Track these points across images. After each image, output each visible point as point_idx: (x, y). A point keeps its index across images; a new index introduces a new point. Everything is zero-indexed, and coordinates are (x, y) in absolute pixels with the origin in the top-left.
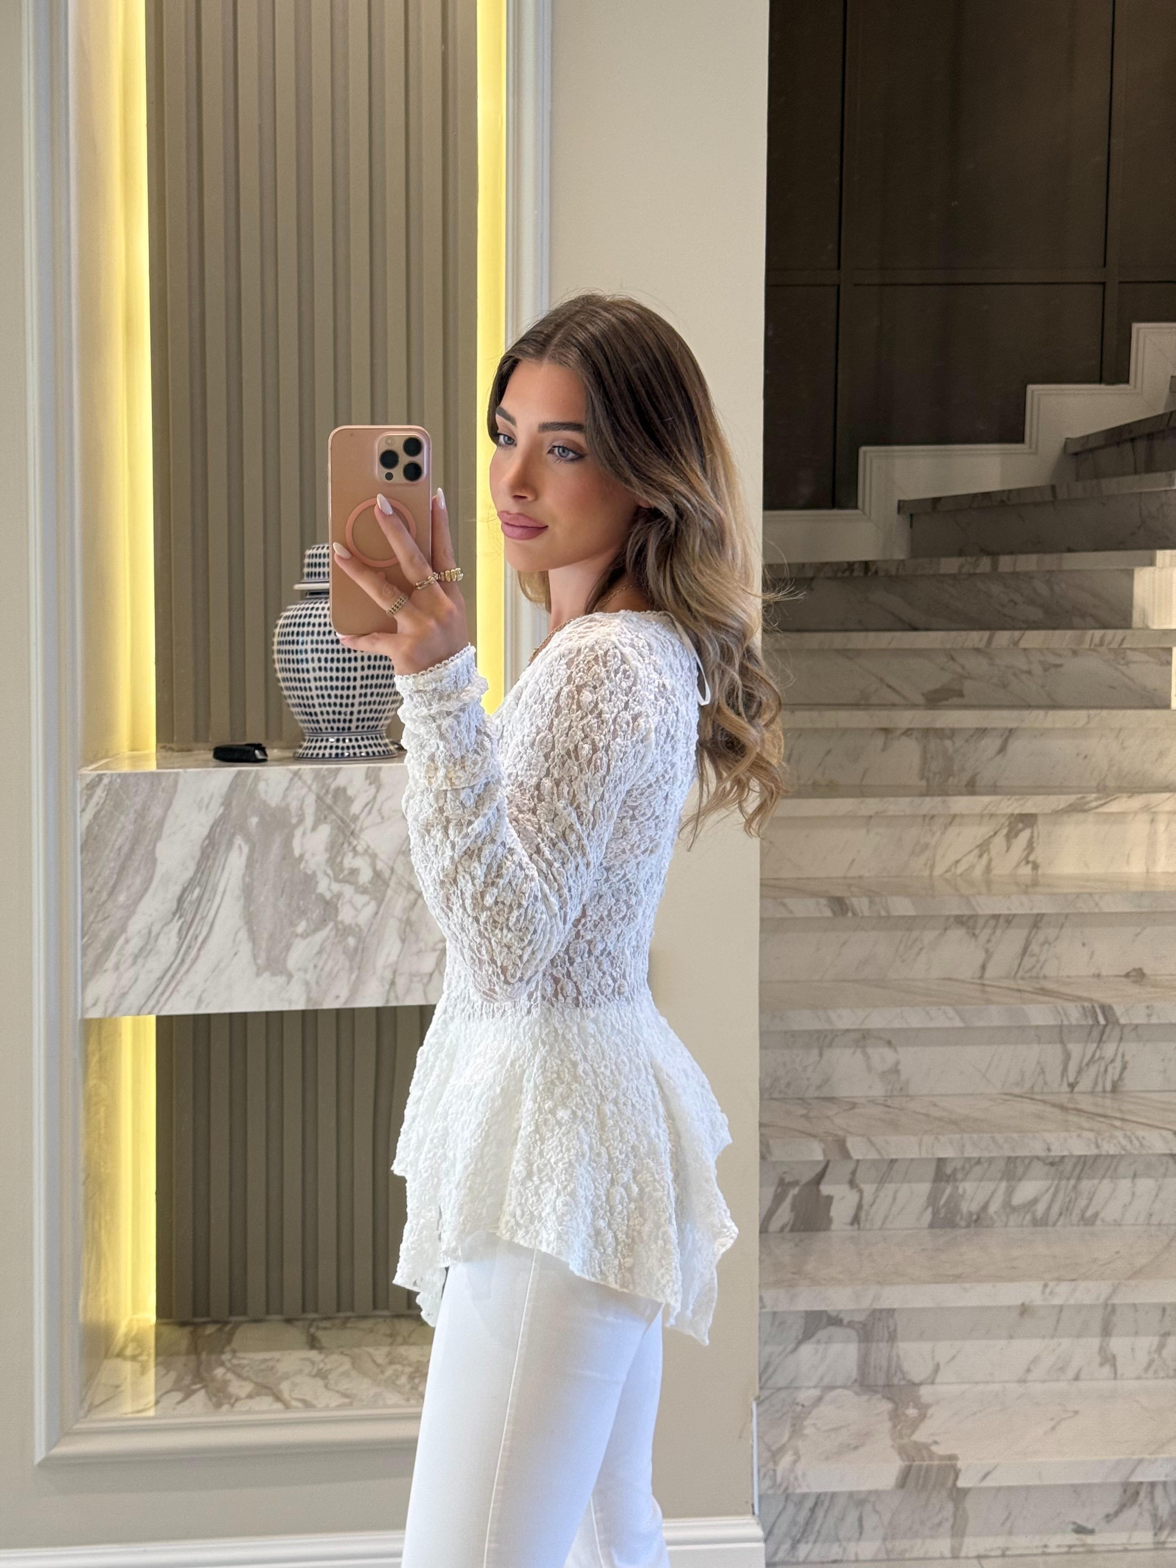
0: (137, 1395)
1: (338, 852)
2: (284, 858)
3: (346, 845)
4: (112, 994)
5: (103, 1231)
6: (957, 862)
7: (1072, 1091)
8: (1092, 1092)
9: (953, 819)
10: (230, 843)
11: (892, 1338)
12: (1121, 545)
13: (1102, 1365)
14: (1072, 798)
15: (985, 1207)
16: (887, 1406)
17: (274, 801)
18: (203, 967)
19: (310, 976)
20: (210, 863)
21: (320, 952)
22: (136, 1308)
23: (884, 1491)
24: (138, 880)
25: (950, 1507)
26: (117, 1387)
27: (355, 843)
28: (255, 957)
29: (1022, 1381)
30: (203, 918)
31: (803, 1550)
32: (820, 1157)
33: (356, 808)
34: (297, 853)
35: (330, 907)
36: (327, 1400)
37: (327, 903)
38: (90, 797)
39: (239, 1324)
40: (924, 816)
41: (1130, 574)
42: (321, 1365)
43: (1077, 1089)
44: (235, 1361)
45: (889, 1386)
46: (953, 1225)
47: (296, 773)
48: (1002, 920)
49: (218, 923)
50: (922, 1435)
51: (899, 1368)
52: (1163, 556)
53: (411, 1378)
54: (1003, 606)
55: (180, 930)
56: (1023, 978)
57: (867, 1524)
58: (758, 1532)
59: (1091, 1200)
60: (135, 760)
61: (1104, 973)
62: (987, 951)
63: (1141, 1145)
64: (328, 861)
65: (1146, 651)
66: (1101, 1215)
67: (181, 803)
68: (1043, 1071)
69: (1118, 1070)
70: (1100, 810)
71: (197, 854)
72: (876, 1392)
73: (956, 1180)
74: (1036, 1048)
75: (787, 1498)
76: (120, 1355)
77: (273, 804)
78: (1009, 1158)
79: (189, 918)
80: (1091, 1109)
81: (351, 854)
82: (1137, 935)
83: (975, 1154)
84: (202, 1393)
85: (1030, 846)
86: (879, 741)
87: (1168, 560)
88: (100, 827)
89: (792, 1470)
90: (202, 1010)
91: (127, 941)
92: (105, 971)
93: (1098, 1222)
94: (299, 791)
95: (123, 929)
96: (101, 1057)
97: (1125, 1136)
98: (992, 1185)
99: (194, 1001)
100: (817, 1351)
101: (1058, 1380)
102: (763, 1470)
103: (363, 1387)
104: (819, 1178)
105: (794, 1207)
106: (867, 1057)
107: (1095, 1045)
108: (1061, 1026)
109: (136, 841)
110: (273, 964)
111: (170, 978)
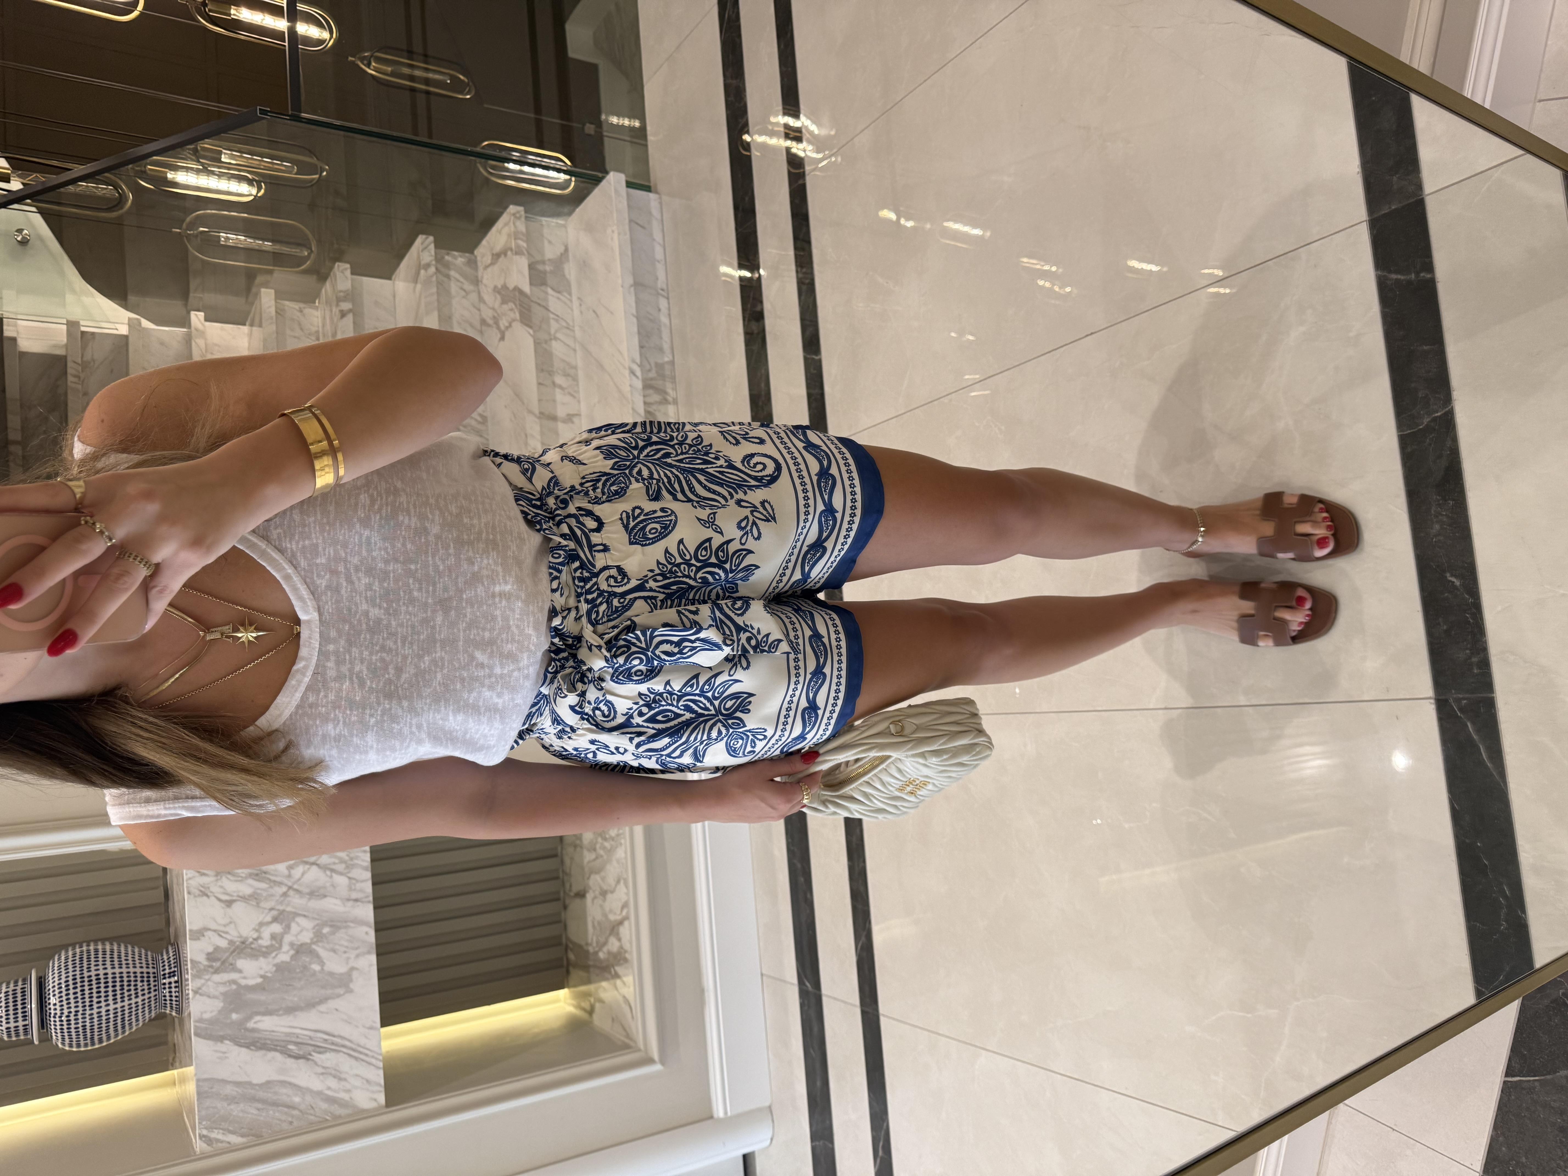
1: (258, 951)
2: (264, 989)
3: (253, 946)
4: (368, 1090)
10: (253, 1030)
17: (219, 1004)
18: (346, 1030)
19: (352, 954)
20: (269, 1042)
21: (334, 951)
24: (283, 1090)
27: (251, 940)
28: (339, 996)
30: (309, 1038)
33: (223, 944)
34: (259, 980)
35: (300, 950)
36: (621, 894)
37: (297, 952)
39: (568, 940)
41: (23, 354)
42: (597, 893)
44: (594, 945)
47: (196, 992)
49: (315, 1028)
55: (320, 1053)
64: (265, 957)
65: (84, 347)
67: (223, 1073)
71: (262, 1052)
76: (590, 1015)
77: (222, 1004)
79: (309, 1048)
81: (260, 942)
84: (616, 967)
87: (11, 329)
88: (243, 1129)
91: (329, 1088)
92: (351, 1098)
94: (210, 988)
95: (319, 1093)
103: (612, 870)
109: (254, 1099)
110: (344, 982)
111: (356, 1053)
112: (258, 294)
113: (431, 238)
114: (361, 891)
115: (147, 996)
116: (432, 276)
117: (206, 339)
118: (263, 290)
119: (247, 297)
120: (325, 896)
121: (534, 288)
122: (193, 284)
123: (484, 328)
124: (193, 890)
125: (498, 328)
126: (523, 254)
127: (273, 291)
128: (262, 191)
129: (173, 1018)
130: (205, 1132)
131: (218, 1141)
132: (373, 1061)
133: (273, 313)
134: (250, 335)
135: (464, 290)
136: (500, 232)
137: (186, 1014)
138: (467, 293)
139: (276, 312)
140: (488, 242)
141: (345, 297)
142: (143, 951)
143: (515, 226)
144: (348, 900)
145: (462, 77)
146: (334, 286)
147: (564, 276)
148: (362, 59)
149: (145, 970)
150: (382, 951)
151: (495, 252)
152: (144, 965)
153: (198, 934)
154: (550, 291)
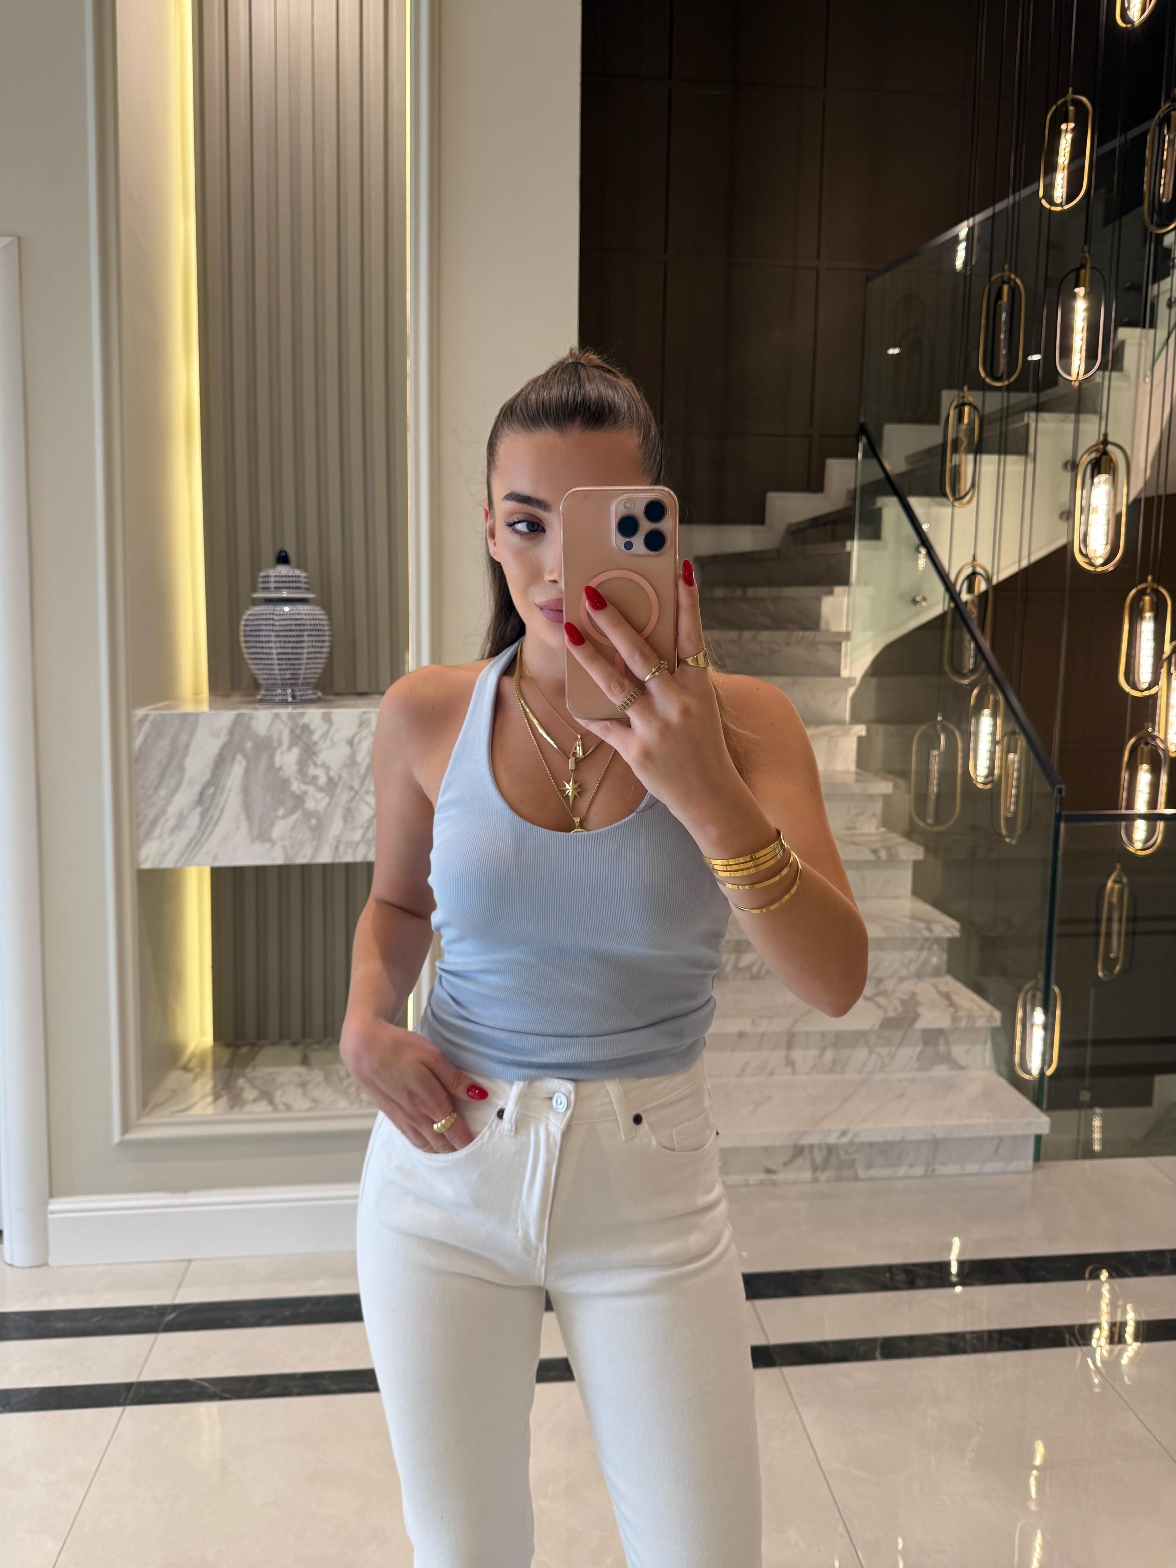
1: (304, 765)
2: (269, 768)
3: (309, 761)
4: (158, 854)
10: (233, 760)
12: (815, 584)
13: (786, 1066)
17: (262, 732)
18: (217, 837)
19: (287, 843)
20: (220, 772)
21: (293, 827)
22: (201, 1034)
24: (173, 782)
26: (177, 1090)
27: (315, 759)
28: (251, 830)
29: (739, 1076)
30: (216, 806)
33: (316, 737)
34: (278, 764)
35: (299, 799)
36: (301, 1104)
37: (298, 797)
39: (261, 1046)
41: (819, 600)
42: (305, 1078)
44: (252, 1074)
47: (276, 714)
49: (226, 809)
52: (838, 590)
54: (748, 617)
55: (201, 813)
60: (195, 704)
64: (298, 770)
65: (828, 644)
67: (201, 733)
71: (211, 765)
76: (185, 1067)
77: (262, 734)
79: (207, 806)
81: (313, 767)
84: (226, 1097)
87: (842, 593)
88: (147, 748)
91: (167, 820)
92: (154, 839)
94: (278, 726)
95: (163, 812)
101: (760, 1075)
103: (327, 1094)
109: (171, 757)
110: (262, 835)
111: (195, 845)
112: (888, 780)
113: (957, 934)
114: (345, 853)
115: (278, 677)
116: (920, 933)
117: (841, 736)
118: (891, 783)
119: (882, 770)
120: (345, 821)
121: (919, 1034)
122: (891, 728)
125: (876, 995)
126: (953, 1024)
128: (982, 787)
129: (254, 695)
130: (151, 718)
131: (140, 728)
133: (870, 792)
134: (847, 772)
135: (909, 963)
136: (972, 1001)
137: (257, 706)
138: (907, 966)
139: (872, 794)
140: (960, 989)
141: (891, 854)
142: (317, 676)
143: (980, 1017)
144: (338, 842)
145: (1118, 968)
146: (901, 844)
147: (936, 1064)
148: (1119, 876)
149: (301, 676)
150: (284, 870)
151: (952, 995)
152: (306, 676)
153: (327, 719)
154: (918, 1049)
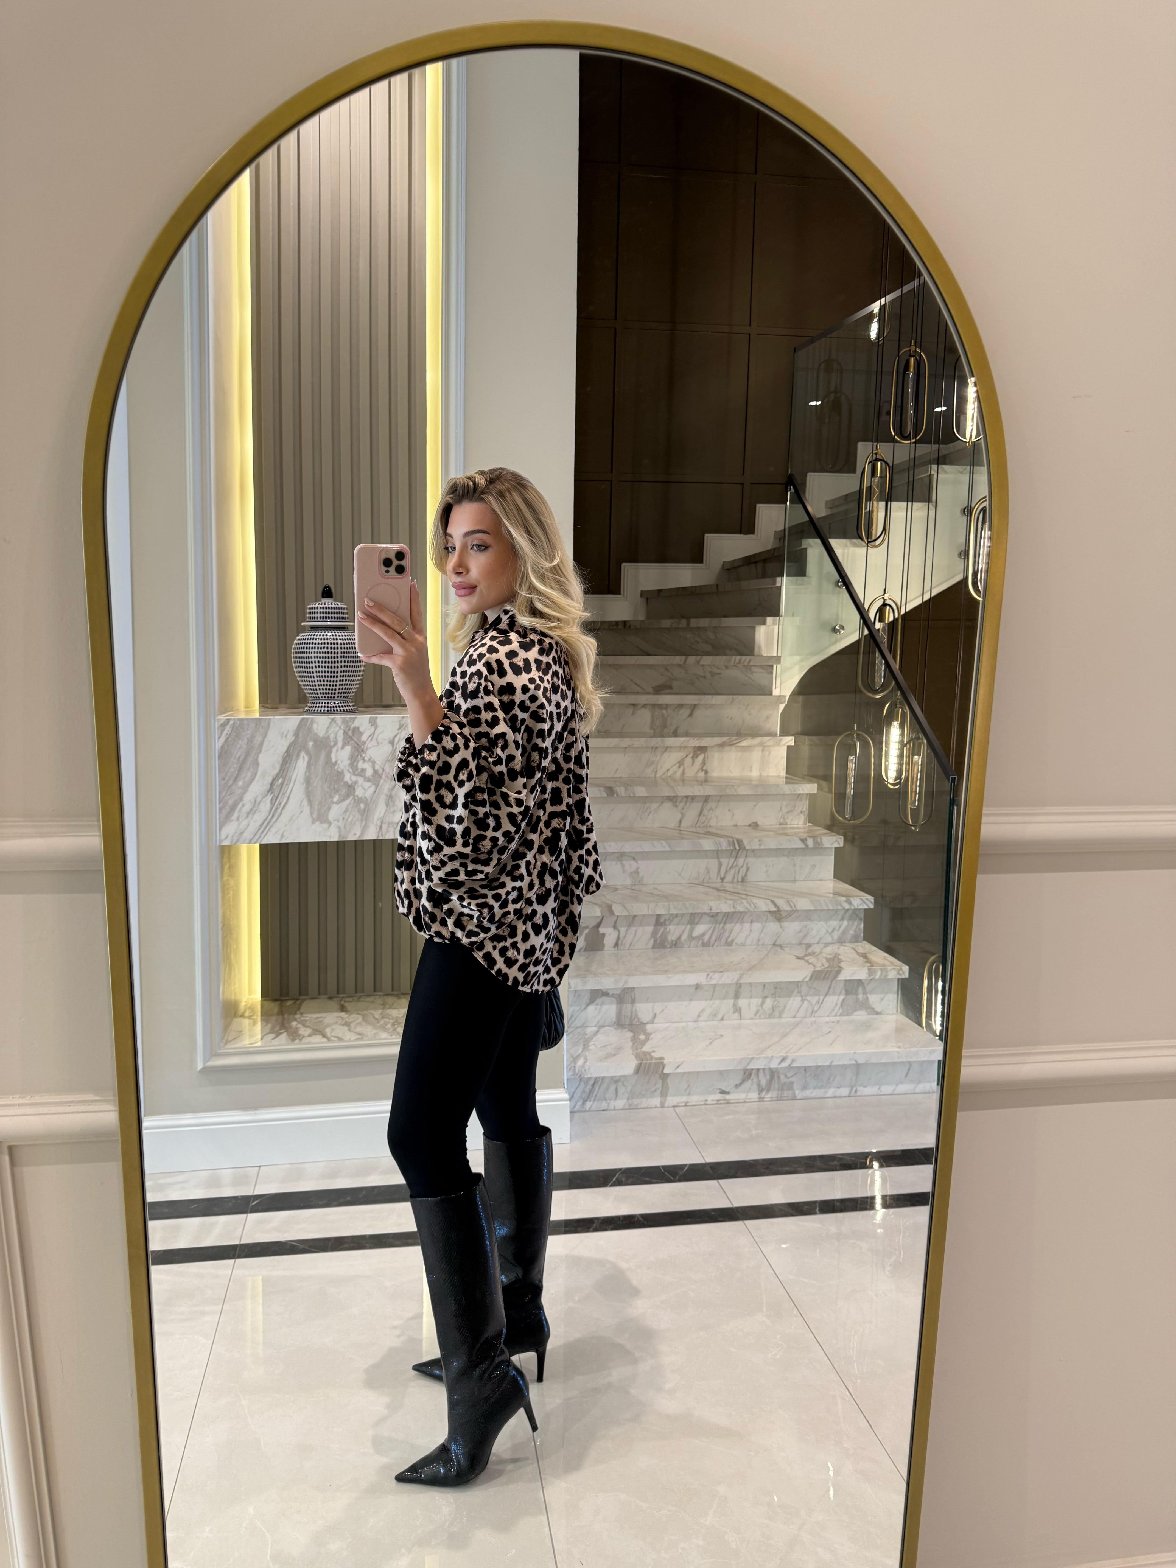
0: (251, 1036)
1: (355, 760)
2: (327, 763)
3: (359, 757)
4: (236, 833)
5: (232, 954)
6: (668, 770)
7: (722, 882)
8: (732, 882)
9: (666, 749)
10: (298, 755)
11: (633, 1001)
12: (749, 615)
13: (734, 1012)
14: (725, 739)
15: (679, 938)
16: (630, 1034)
18: (284, 818)
19: (341, 824)
20: (287, 765)
21: (346, 811)
22: (250, 993)
23: (628, 1076)
24: (249, 774)
25: (660, 1081)
26: (241, 1031)
27: (364, 755)
28: (312, 814)
29: (696, 1021)
30: (284, 794)
31: (588, 1105)
32: (599, 914)
33: (364, 738)
34: (334, 760)
35: (351, 788)
36: (349, 1037)
37: (350, 786)
38: (223, 731)
39: (304, 1000)
40: (652, 747)
41: (754, 628)
42: (347, 1020)
43: (725, 881)
44: (302, 1018)
45: (631, 1025)
46: (664, 947)
47: (333, 720)
48: (689, 799)
49: (292, 796)
50: (646, 1048)
51: (636, 1016)
52: (769, 620)
53: (393, 1025)
54: (692, 644)
55: (272, 800)
56: (699, 827)
57: (620, 1091)
58: (566, 1096)
59: (731, 933)
60: (247, 712)
61: (739, 824)
62: (682, 813)
63: (755, 907)
64: (349, 765)
65: (762, 667)
66: (736, 941)
67: (272, 735)
68: (708, 872)
69: (745, 871)
70: (738, 745)
71: (280, 760)
72: (625, 1028)
73: (665, 925)
74: (705, 861)
75: (581, 1080)
76: (242, 1016)
77: (321, 735)
78: (691, 914)
79: (276, 794)
80: (732, 890)
81: (361, 761)
82: (755, 806)
83: (675, 912)
84: (285, 1034)
85: (704, 763)
86: (631, 710)
87: (772, 622)
88: (228, 746)
89: (583, 1066)
90: (284, 841)
91: (243, 805)
92: (231, 821)
93: (734, 944)
94: (334, 729)
95: (241, 799)
96: (230, 866)
97: (747, 902)
98: (682, 927)
99: (279, 836)
100: (596, 1009)
101: (713, 1020)
102: (569, 1067)
103: (368, 1030)
104: (598, 925)
105: (585, 940)
106: (623, 866)
107: (733, 860)
108: (717, 851)
109: (248, 753)
110: (321, 817)
111: (266, 824)
112: (813, 782)
113: (872, 906)
114: (387, 831)
116: (841, 905)
117: (774, 746)
118: (816, 785)
119: (808, 775)
120: (387, 806)
121: (842, 984)
122: (815, 739)
123: (804, 946)
124: (405, 719)
125: (806, 955)
126: (869, 976)
127: (816, 792)
128: (892, 787)
130: (232, 722)
132: (257, 837)
133: (799, 792)
134: (779, 777)
135: (833, 932)
136: (885, 958)
138: (830, 934)
139: (800, 794)
140: (874, 951)
141: (817, 842)
143: (891, 970)
144: (382, 822)
146: (825, 834)
147: (856, 1011)
150: (340, 845)
151: (868, 955)
153: (373, 723)
154: (842, 997)
